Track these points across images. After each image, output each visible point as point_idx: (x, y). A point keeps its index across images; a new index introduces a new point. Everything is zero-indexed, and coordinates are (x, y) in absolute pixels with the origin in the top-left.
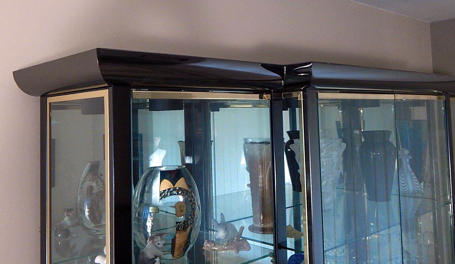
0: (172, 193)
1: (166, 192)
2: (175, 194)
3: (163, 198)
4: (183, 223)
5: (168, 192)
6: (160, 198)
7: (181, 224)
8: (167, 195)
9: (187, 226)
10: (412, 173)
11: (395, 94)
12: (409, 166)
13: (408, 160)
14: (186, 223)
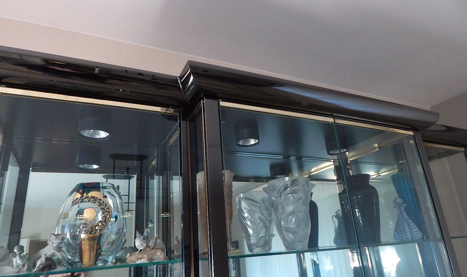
0: (83, 201)
1: (78, 199)
2: (86, 202)
3: (74, 205)
4: (90, 228)
5: (79, 200)
6: (72, 205)
7: (87, 228)
8: (78, 202)
9: (95, 231)
10: (409, 220)
11: (334, 117)
12: (404, 214)
13: (402, 208)
14: (94, 228)
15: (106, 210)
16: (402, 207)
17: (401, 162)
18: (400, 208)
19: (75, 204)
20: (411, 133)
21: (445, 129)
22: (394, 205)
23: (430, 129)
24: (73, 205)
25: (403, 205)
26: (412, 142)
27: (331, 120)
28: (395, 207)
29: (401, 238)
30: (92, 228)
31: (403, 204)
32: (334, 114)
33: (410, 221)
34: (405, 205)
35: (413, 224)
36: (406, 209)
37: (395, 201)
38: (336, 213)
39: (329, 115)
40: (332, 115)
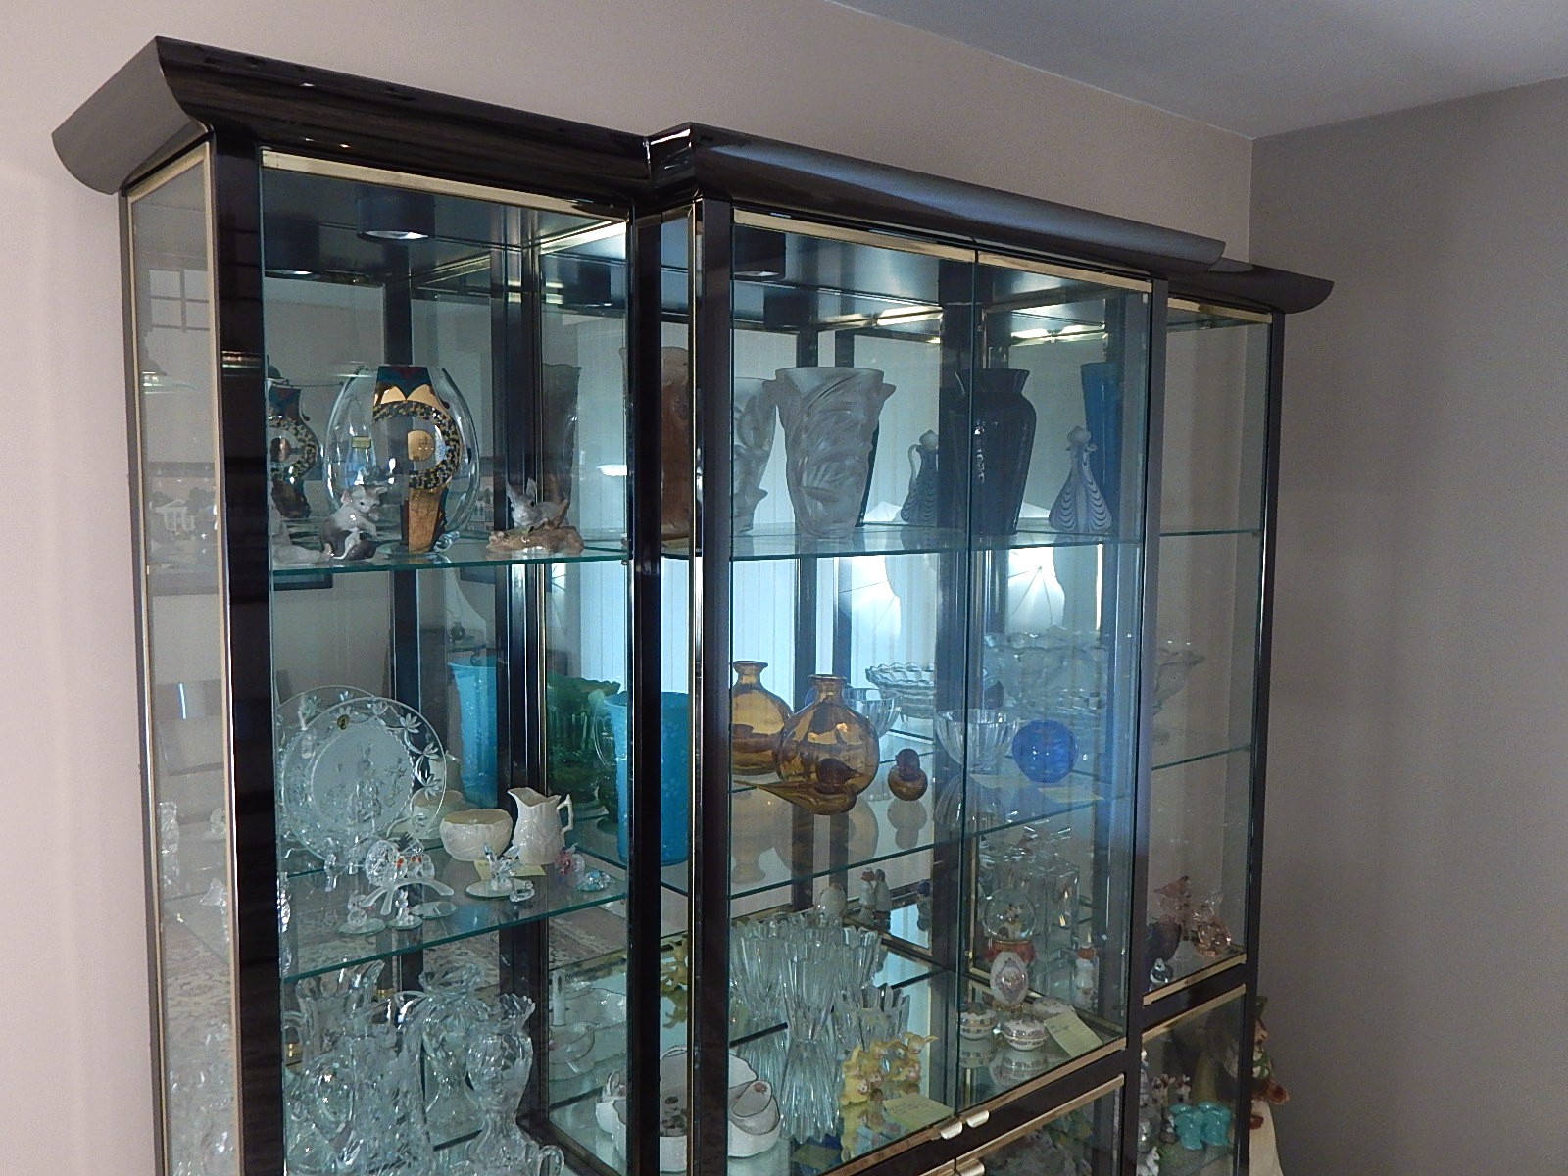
1: (387, 408)
3: (381, 419)
4: (423, 475)
5: (390, 409)
6: (376, 418)
7: (419, 475)
9: (434, 482)
10: (1091, 484)
11: (978, 249)
12: (1086, 469)
13: (1085, 455)
14: (432, 476)
15: (451, 436)
16: (1086, 451)
18: (1079, 455)
19: (382, 417)
20: (1146, 284)
22: (1069, 444)
24: (377, 420)
25: (1088, 449)
27: (965, 255)
28: (1068, 449)
29: (1064, 524)
30: (428, 474)
31: (1089, 444)
32: (979, 241)
33: (1094, 487)
34: (1093, 448)
35: (1097, 495)
36: (1093, 456)
37: (1071, 436)
38: (922, 439)
39: (967, 242)
40: (974, 243)
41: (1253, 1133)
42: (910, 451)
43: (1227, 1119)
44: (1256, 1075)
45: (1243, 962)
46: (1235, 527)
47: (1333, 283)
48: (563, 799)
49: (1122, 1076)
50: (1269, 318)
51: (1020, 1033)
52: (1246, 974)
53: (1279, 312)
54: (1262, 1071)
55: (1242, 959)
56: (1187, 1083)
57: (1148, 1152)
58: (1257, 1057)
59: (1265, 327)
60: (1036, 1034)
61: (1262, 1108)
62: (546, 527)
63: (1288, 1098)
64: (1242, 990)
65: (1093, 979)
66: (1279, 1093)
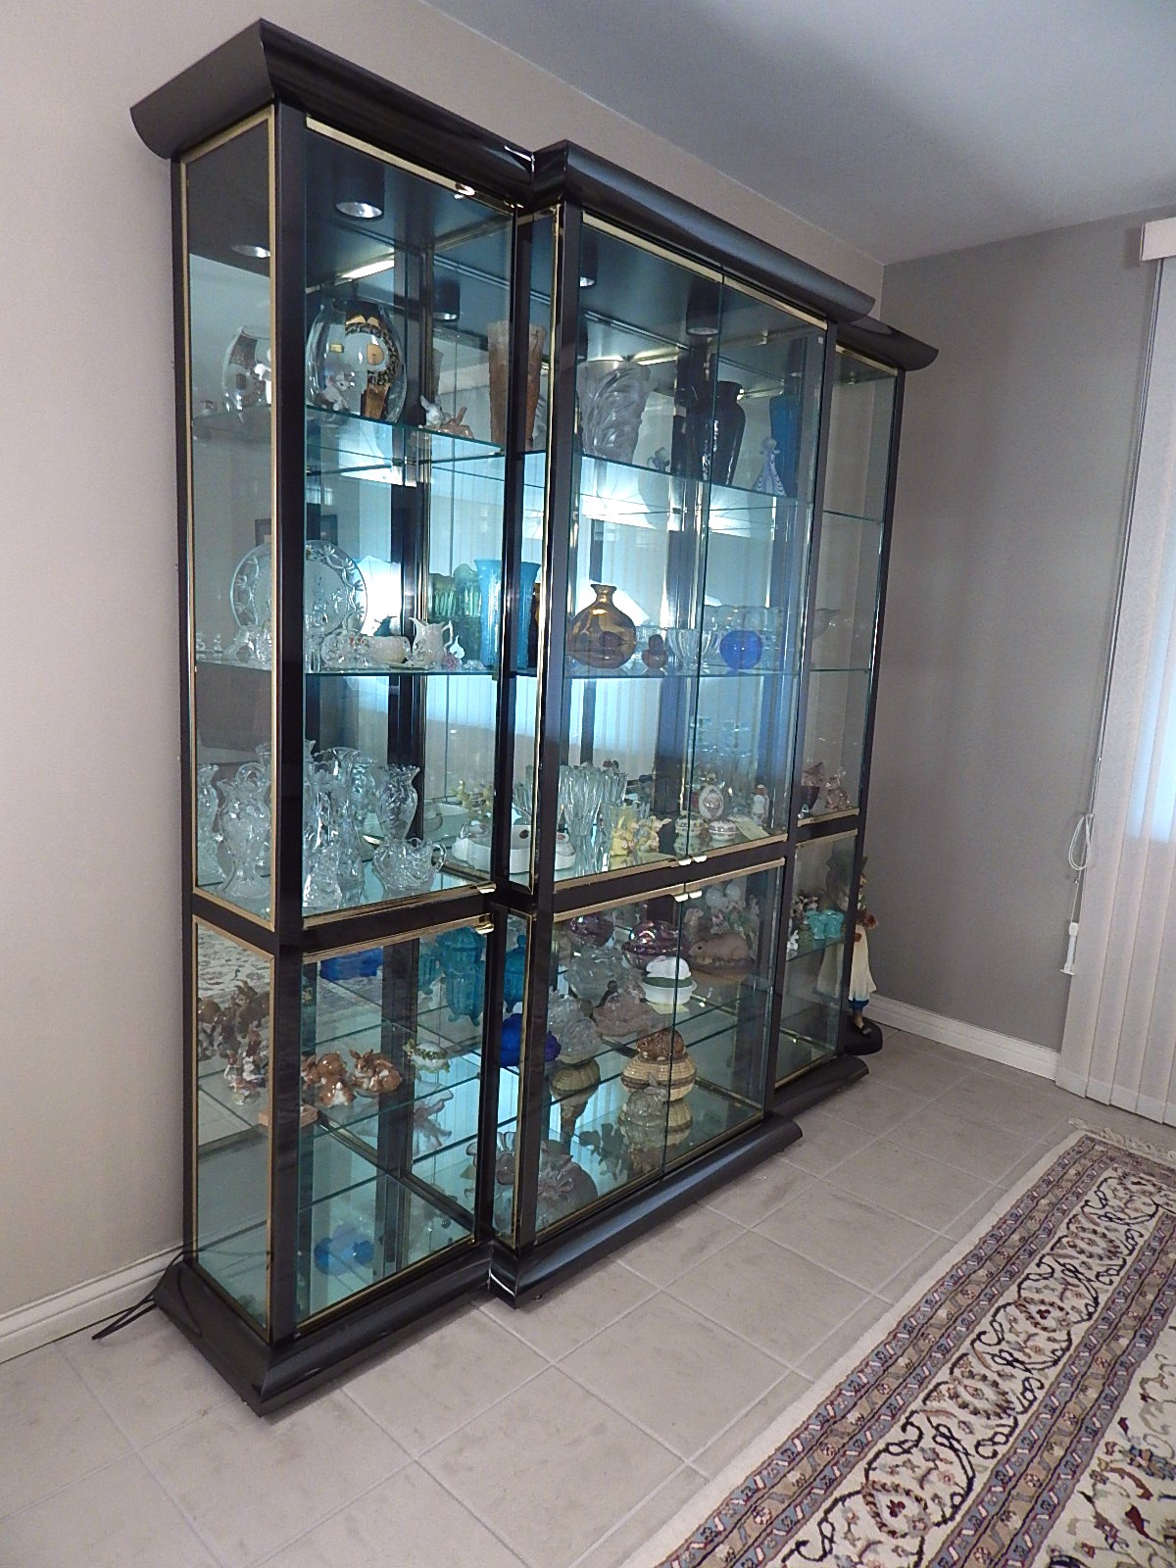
9: (383, 382)
10: (776, 476)
11: (725, 274)
12: (773, 466)
13: (773, 456)
14: (382, 377)
16: (773, 453)
17: (794, 375)
18: (768, 457)
20: (824, 326)
21: (889, 332)
23: (854, 323)
26: (821, 340)
27: (718, 277)
31: (776, 449)
32: (725, 268)
33: (778, 478)
34: (777, 453)
35: (780, 484)
36: (777, 457)
38: (657, 453)
39: (716, 267)
40: (722, 269)
41: (856, 943)
42: (649, 459)
43: (841, 920)
44: (858, 908)
45: (857, 814)
46: (862, 516)
47: (937, 351)
48: (447, 623)
49: (783, 859)
50: (895, 372)
51: (719, 829)
52: (858, 822)
53: (902, 369)
54: (862, 906)
55: (857, 812)
56: (816, 901)
57: (792, 933)
58: (860, 897)
59: (893, 380)
60: (731, 829)
61: (860, 929)
62: (451, 423)
63: (877, 924)
64: (855, 832)
65: (764, 808)
66: (872, 920)
